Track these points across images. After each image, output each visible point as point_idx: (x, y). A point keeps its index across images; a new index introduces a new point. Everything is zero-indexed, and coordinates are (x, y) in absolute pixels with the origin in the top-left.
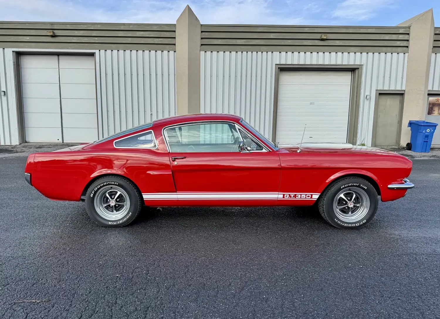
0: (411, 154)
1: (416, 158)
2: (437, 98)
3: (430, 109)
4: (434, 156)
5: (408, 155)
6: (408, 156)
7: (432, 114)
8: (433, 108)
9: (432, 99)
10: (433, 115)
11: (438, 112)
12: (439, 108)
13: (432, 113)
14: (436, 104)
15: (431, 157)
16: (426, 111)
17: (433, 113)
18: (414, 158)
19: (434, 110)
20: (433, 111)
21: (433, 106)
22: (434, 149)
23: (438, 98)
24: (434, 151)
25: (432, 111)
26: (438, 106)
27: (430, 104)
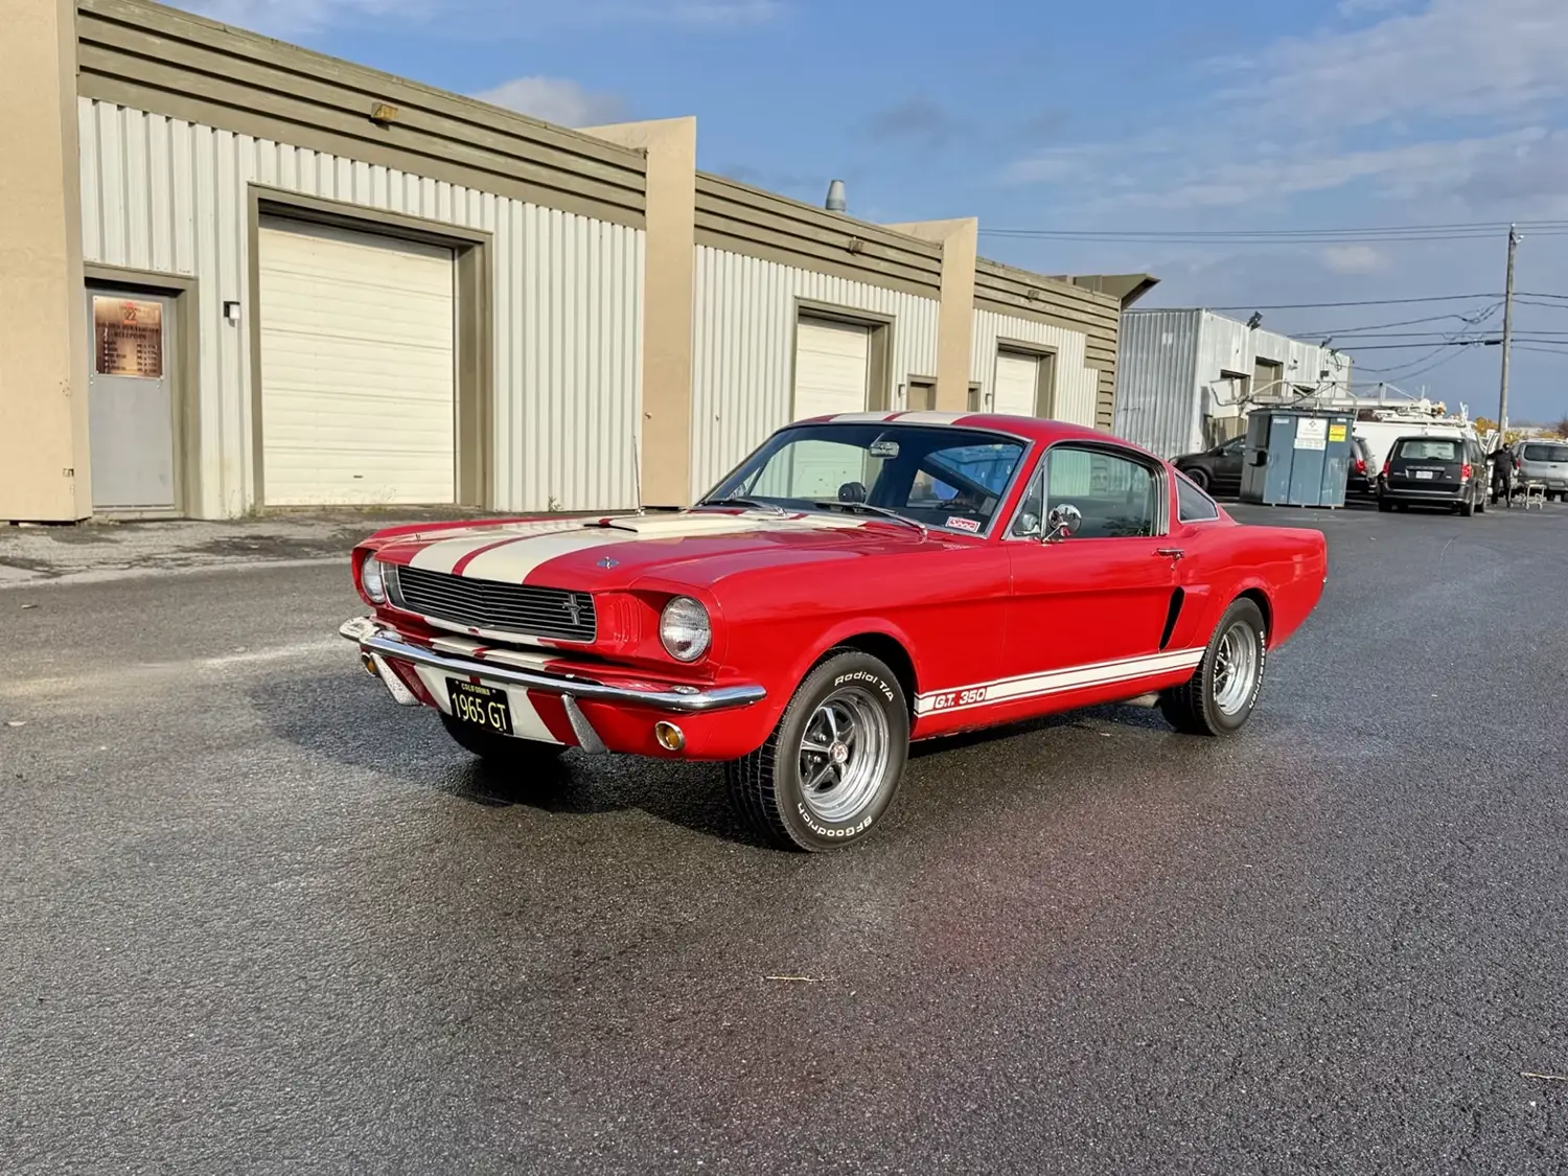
0: (45, 555)
1: (69, 573)
2: (130, 301)
3: (104, 349)
4: (145, 560)
5: (33, 561)
6: (31, 568)
7: (113, 371)
8: (115, 343)
9: (105, 302)
10: (121, 374)
11: (139, 364)
12: (139, 346)
13: (114, 368)
14: (125, 327)
15: (131, 565)
16: (87, 356)
17: (118, 368)
18: (57, 575)
19: (120, 352)
20: (118, 356)
21: (116, 334)
22: (141, 525)
23: (130, 303)
24: (142, 534)
25: (112, 355)
26: (135, 336)
27: (100, 325)
